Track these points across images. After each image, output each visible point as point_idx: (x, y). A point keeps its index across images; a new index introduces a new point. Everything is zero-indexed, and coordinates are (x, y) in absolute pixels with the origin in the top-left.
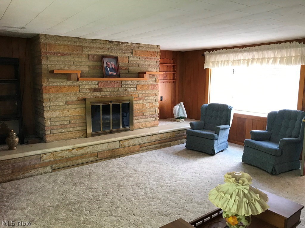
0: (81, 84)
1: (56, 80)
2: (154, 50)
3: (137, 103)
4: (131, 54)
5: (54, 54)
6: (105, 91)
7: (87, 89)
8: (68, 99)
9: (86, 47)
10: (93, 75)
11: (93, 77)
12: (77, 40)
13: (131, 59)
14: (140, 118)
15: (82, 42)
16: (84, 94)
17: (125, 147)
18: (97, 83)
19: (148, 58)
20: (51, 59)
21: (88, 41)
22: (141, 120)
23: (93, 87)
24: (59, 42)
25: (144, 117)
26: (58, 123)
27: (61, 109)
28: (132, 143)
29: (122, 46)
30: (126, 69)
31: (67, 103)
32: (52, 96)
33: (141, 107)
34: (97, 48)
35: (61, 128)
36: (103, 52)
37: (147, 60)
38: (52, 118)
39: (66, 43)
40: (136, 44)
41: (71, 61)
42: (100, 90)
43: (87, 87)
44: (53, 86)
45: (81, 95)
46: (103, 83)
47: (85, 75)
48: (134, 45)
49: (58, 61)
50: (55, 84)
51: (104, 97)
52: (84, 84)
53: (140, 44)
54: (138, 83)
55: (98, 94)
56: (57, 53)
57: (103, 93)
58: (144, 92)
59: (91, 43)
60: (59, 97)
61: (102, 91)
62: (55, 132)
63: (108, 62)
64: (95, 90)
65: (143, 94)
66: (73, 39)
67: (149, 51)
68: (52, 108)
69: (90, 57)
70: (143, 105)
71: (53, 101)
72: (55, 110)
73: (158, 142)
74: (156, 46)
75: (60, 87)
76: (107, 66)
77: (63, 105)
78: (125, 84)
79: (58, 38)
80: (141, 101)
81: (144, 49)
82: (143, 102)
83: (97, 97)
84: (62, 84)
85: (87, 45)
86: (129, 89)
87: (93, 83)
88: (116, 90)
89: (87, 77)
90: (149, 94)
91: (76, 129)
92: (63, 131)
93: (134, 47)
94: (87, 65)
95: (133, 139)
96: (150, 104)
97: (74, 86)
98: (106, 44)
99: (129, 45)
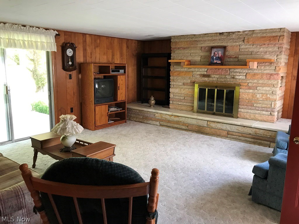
0: (194, 70)
1: (178, 67)
2: (274, 34)
3: (245, 92)
4: (243, 42)
5: (179, 48)
6: (213, 77)
7: (198, 74)
8: (185, 81)
9: (200, 41)
10: (203, 63)
11: (204, 65)
12: (194, 36)
13: (242, 47)
14: (248, 107)
15: (197, 38)
16: (195, 78)
17: (212, 128)
18: (206, 70)
19: (264, 44)
20: (176, 52)
21: (201, 36)
22: (249, 111)
23: (203, 73)
24: (182, 40)
25: (254, 108)
26: (177, 97)
27: (180, 88)
28: (220, 127)
29: (232, 36)
30: (235, 57)
31: (184, 84)
32: (175, 78)
33: (250, 96)
34: (209, 40)
35: (179, 101)
36: (214, 43)
37: (264, 46)
38: (174, 93)
39: (186, 40)
40: (249, 31)
41: (188, 53)
42: (208, 76)
43: (198, 73)
44: (176, 71)
45: (193, 79)
46: (211, 70)
47: (198, 63)
48: (246, 32)
49: (180, 53)
50: (178, 70)
51: (211, 82)
52: (196, 70)
53: (254, 30)
54: (249, 71)
55: (206, 79)
56: (180, 48)
57: (211, 79)
58: (255, 81)
59: (204, 37)
60: (179, 79)
61: (210, 77)
62: (175, 103)
63: (216, 52)
64: (204, 76)
65: (255, 83)
66: (191, 36)
67: (268, 36)
68: (174, 86)
69: (203, 49)
70: (254, 95)
71: (176, 81)
72: (176, 88)
73: (251, 136)
74: (279, 29)
75: (180, 72)
76: (214, 55)
77: (181, 85)
78: (234, 72)
79: (182, 37)
80: (251, 91)
81: (259, 35)
82: (253, 92)
83: (205, 82)
84: (181, 70)
85: (201, 39)
86: (237, 77)
87: (203, 70)
88: (223, 77)
89: (198, 65)
90: (263, 84)
91: (187, 104)
92: (180, 103)
93: (246, 35)
94: (200, 56)
95: (221, 124)
96: (262, 96)
97: (189, 71)
98: (217, 36)
99: (240, 33)
